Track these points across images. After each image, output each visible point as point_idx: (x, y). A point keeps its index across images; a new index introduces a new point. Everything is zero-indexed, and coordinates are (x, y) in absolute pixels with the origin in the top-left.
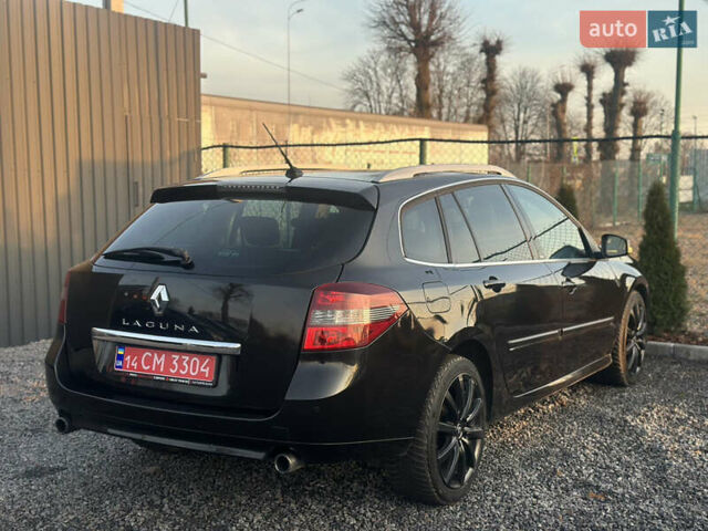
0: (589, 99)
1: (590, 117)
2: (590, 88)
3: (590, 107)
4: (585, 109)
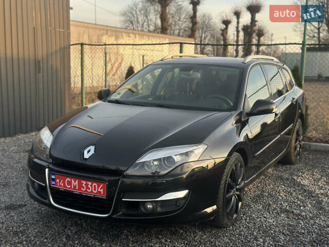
0: (237, 28)
1: (238, 36)
2: (238, 23)
3: (238, 32)
4: (236, 33)
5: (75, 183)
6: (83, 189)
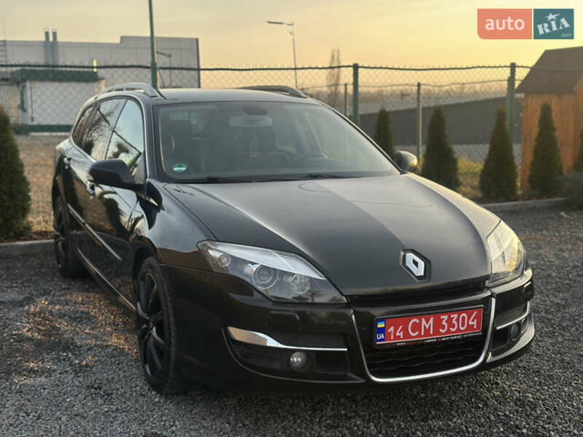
5: (428, 324)
6: (442, 331)
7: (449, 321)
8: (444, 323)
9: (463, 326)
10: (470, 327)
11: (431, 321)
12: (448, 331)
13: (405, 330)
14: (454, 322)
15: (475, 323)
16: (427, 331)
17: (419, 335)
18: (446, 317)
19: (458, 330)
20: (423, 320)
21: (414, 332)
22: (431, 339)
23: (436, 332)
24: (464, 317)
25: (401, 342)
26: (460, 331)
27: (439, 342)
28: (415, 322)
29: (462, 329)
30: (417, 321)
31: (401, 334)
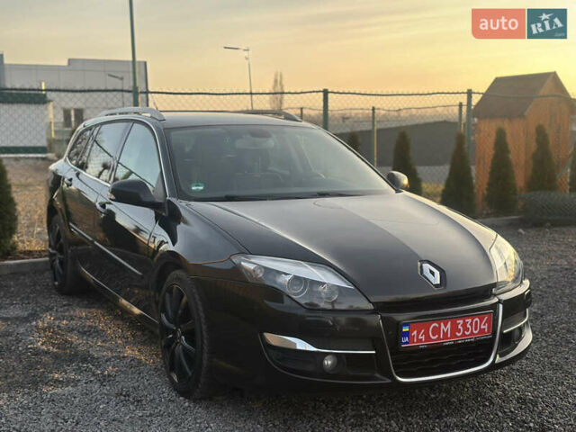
5: (446, 328)
6: (457, 334)
7: (464, 325)
8: (460, 327)
9: (476, 329)
10: (482, 331)
11: (449, 326)
12: (464, 335)
13: (426, 334)
14: (468, 326)
15: (486, 327)
16: (445, 334)
17: (439, 339)
18: (461, 322)
19: (472, 333)
20: (442, 324)
21: (434, 335)
22: (448, 342)
23: (453, 335)
24: (476, 322)
25: (423, 345)
26: (474, 334)
27: (456, 345)
28: (434, 327)
29: (475, 332)
30: (437, 325)
31: (423, 337)
